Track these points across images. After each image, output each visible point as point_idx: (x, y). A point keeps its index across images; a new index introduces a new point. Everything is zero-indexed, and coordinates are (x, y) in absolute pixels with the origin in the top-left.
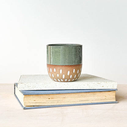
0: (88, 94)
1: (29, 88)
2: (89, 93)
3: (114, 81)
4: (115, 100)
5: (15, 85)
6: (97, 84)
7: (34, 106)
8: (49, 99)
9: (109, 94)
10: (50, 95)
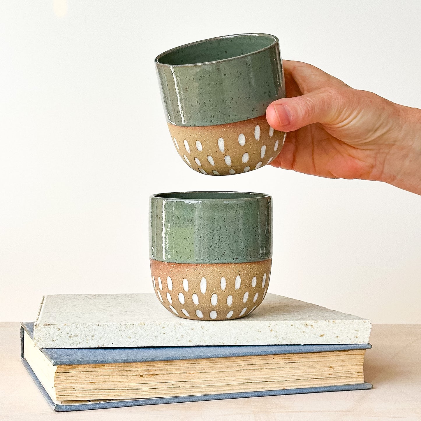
0: (271, 360)
1: (71, 341)
2: (275, 357)
3: (359, 318)
4: (361, 381)
5: (23, 330)
6: (304, 329)
7: (89, 401)
8: (142, 376)
9: (343, 361)
10: (143, 364)
